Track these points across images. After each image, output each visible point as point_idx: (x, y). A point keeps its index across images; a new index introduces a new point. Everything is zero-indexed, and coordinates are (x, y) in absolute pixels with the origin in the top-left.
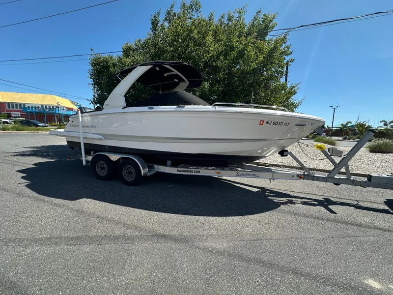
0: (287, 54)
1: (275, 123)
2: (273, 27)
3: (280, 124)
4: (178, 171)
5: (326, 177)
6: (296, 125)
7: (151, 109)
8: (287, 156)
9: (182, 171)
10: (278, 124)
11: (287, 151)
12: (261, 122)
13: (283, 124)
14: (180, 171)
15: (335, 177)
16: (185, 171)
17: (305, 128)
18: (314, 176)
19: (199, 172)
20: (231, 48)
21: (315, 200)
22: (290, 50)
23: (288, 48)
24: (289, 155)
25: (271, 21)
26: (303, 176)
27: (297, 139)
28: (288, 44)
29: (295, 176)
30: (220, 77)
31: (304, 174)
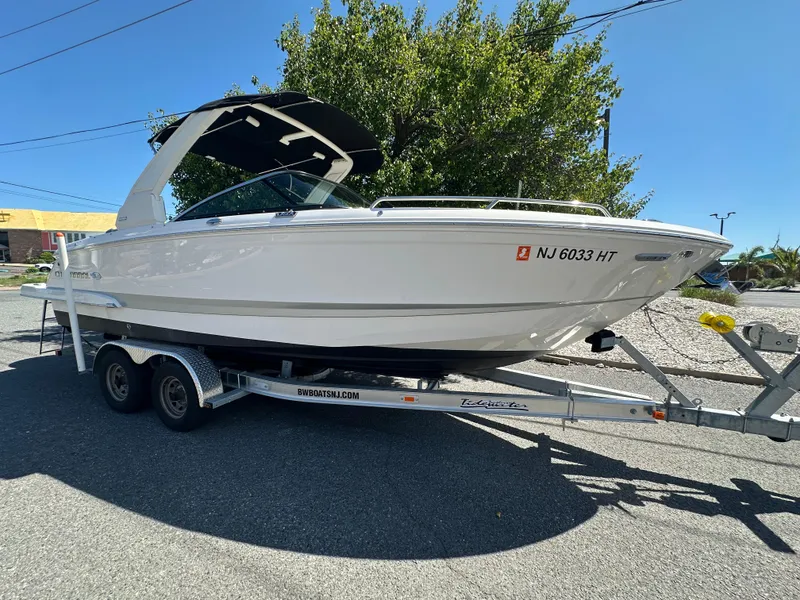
0: (605, 87)
1: (565, 254)
2: (568, 24)
3: (584, 255)
4: (300, 392)
5: (742, 418)
6: (639, 258)
7: (212, 223)
8: (611, 348)
9: (312, 393)
10: (578, 255)
11: (611, 334)
12: (520, 251)
13: (595, 256)
14: (305, 393)
15: (775, 417)
16: (319, 394)
17: (664, 266)
18: (700, 412)
19: (356, 396)
20: (454, 69)
21: (709, 489)
22: (612, 77)
23: (605, 71)
24: (617, 346)
25: (562, 10)
26: (664, 412)
27: (642, 301)
28: (604, 62)
29: (640, 410)
30: (437, 147)
31: (667, 405)
